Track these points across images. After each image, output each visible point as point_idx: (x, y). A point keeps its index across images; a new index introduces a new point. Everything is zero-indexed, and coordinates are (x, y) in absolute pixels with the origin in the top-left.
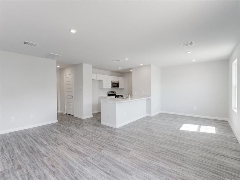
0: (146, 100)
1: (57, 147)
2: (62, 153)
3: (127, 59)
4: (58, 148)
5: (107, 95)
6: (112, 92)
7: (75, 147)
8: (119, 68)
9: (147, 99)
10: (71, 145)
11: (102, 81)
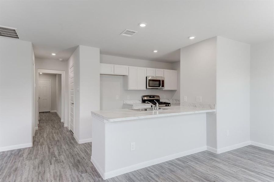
0: (205, 115)
3: (143, 25)
5: (141, 101)
6: (150, 96)
8: (153, 51)
9: (207, 113)
11: (127, 76)
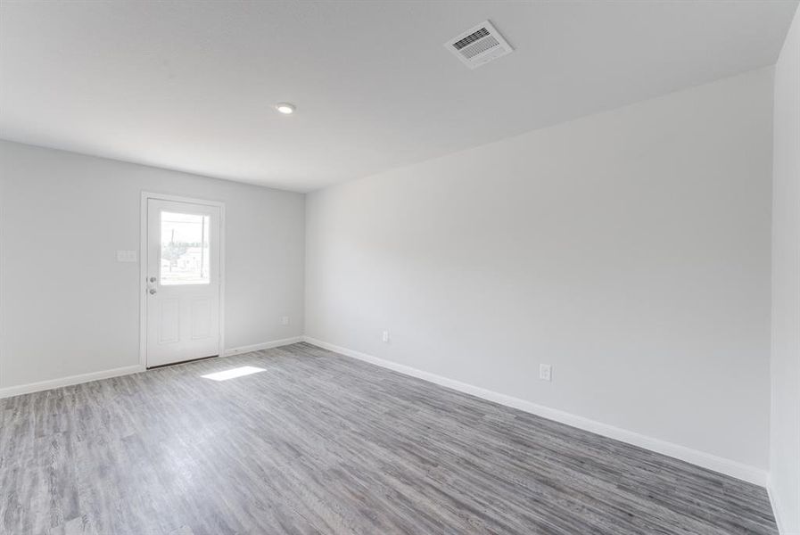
1: (341, 460)
2: (317, 439)
4: (333, 456)
7: (278, 459)
10: (292, 470)
